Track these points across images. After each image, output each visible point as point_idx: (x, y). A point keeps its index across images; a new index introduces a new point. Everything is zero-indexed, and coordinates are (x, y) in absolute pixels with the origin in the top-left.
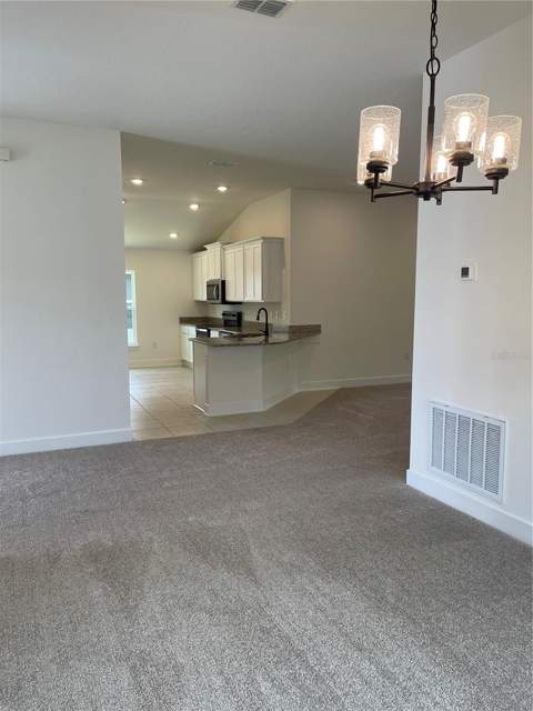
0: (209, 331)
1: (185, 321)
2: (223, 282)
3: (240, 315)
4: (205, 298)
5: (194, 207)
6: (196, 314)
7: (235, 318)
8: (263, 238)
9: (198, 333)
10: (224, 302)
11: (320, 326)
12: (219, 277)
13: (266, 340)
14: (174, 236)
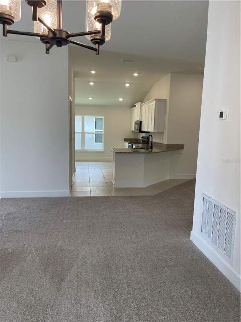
0: (132, 145)
1: (125, 140)
2: (141, 122)
3: (148, 138)
4: (134, 130)
5: (127, 85)
6: (132, 137)
7: (146, 140)
8: (156, 99)
9: (129, 146)
10: (141, 131)
11: (183, 145)
12: (139, 119)
13: (151, 151)
14: (121, 99)
